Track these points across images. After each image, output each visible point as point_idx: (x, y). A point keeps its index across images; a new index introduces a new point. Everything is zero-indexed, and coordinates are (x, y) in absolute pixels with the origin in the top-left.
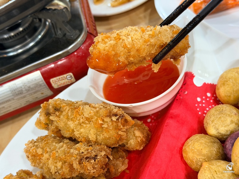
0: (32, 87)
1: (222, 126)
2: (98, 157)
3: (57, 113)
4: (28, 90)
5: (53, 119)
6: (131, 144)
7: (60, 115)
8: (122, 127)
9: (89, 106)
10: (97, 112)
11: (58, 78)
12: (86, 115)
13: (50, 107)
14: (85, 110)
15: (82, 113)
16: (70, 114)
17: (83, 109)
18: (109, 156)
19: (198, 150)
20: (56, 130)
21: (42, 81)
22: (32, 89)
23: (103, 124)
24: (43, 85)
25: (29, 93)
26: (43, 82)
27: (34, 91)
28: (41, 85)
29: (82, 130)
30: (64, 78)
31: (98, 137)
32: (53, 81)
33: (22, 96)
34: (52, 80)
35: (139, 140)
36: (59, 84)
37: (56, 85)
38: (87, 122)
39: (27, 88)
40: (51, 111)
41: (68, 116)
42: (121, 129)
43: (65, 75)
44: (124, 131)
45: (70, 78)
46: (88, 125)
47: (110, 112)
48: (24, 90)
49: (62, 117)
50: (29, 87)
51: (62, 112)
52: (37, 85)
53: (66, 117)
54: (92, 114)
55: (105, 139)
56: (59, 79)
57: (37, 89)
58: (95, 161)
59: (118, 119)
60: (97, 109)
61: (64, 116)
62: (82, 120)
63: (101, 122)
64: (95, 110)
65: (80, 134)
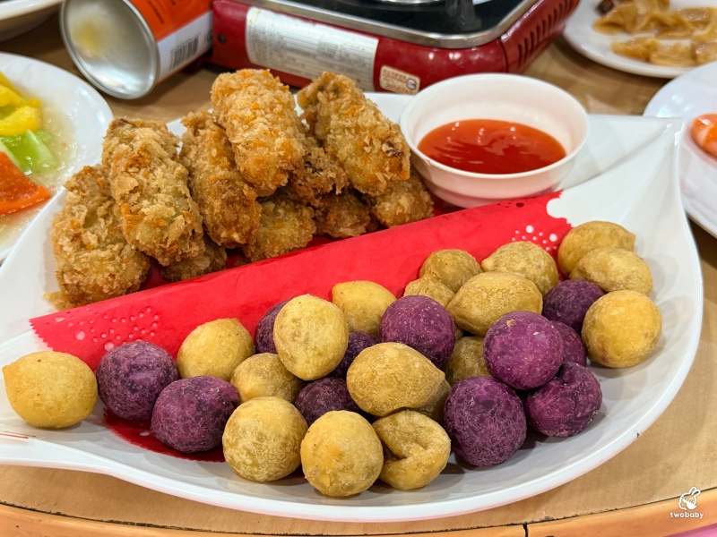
0: (351, 57)
1: (505, 266)
2: (321, 173)
3: (331, 95)
4: (342, 59)
5: (320, 99)
6: (384, 208)
7: (333, 99)
8: (387, 169)
9: (375, 114)
10: (376, 126)
11: (396, 71)
12: (360, 121)
13: (332, 82)
14: (365, 114)
15: (358, 115)
16: (343, 106)
17: (363, 111)
18: (337, 187)
19: (441, 262)
20: (312, 116)
21: (370, 59)
22: (350, 61)
23: (367, 146)
24: (368, 66)
25: (342, 64)
26: (371, 61)
27: (349, 66)
28: (364, 65)
29: (339, 137)
30: (402, 79)
31: (349, 159)
32: (385, 71)
33: (330, 61)
34: (385, 69)
35: (399, 211)
36: (391, 83)
37: (385, 82)
38: (353, 131)
39: (343, 54)
40: (329, 87)
41: (340, 107)
42: (385, 172)
43: (408, 76)
44: (386, 178)
45: (412, 87)
46: (351, 136)
47: (389, 137)
48: (338, 53)
49: (332, 103)
50: (347, 55)
51: (338, 97)
52: (359, 61)
53: (336, 107)
54: (367, 125)
55: (354, 168)
56: (397, 75)
57: (356, 66)
58: (313, 172)
59: (388, 152)
60: (379, 123)
61: (336, 104)
62: (348, 124)
63: (367, 141)
64: (374, 121)
65: (334, 140)
